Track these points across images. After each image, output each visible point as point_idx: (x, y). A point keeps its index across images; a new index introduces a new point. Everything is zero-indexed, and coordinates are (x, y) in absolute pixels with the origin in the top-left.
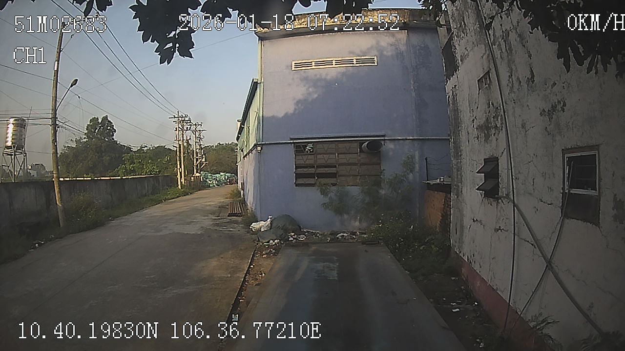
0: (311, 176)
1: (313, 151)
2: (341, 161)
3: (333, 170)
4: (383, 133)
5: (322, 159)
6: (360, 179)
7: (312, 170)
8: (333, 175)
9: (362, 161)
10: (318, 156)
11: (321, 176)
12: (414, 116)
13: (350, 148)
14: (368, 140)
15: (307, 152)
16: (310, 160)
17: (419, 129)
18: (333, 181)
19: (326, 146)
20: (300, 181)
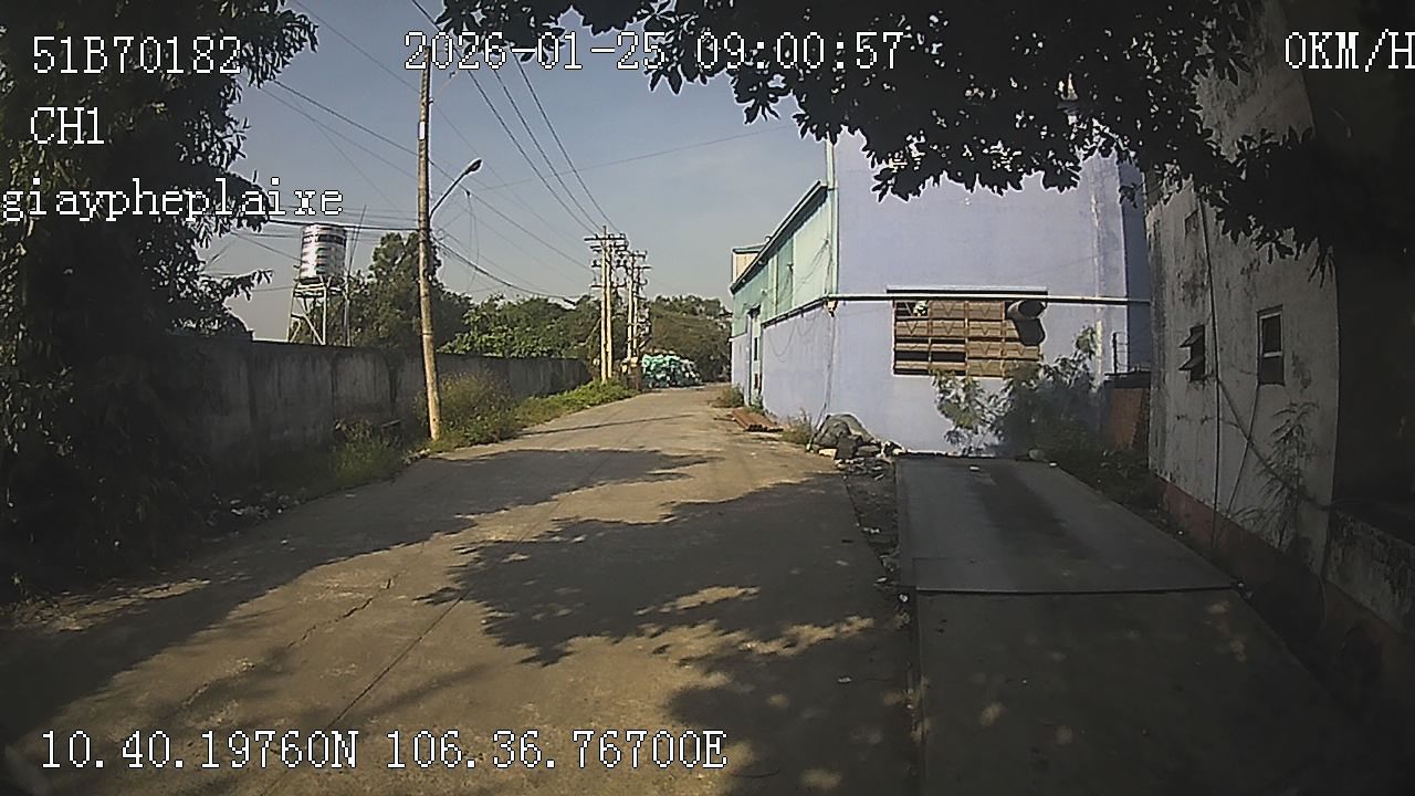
0: (921, 356)
1: (926, 314)
2: (972, 333)
3: (959, 347)
4: (1043, 289)
5: (941, 327)
6: (1004, 365)
7: (923, 347)
8: (960, 357)
9: (1008, 334)
10: (934, 322)
11: (939, 356)
12: (1096, 260)
13: (989, 310)
14: (1019, 299)
15: (916, 315)
16: (920, 327)
17: (1102, 283)
18: (958, 365)
19: (949, 304)
20: (902, 364)
